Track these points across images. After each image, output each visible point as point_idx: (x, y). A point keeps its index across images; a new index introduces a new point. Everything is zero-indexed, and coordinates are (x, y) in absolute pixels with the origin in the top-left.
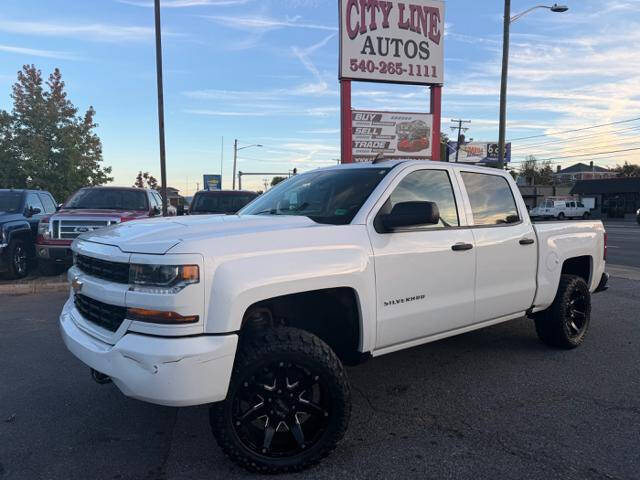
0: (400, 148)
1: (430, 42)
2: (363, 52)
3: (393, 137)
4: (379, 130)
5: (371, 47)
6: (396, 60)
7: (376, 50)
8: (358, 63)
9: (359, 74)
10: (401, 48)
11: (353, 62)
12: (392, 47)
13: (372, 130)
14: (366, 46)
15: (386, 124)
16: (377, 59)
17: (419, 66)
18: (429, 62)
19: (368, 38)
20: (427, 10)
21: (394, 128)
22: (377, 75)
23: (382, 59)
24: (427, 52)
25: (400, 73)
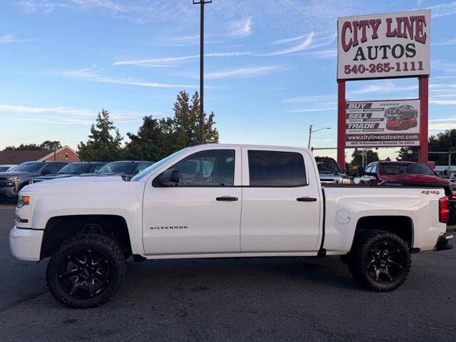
0: (388, 128)
1: (417, 44)
2: (356, 59)
3: (382, 120)
4: (369, 115)
5: (362, 54)
6: (385, 61)
7: (366, 55)
8: (351, 68)
9: (352, 75)
10: (389, 52)
11: (347, 67)
12: (381, 53)
13: (363, 115)
14: (357, 55)
15: (375, 110)
16: (367, 63)
17: (406, 64)
18: (415, 59)
19: (360, 49)
20: (413, 19)
21: (383, 113)
22: (367, 74)
23: (372, 62)
24: (414, 52)
25: (389, 70)
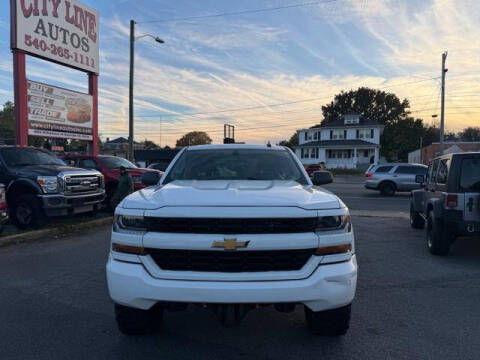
0: (70, 119)
1: (90, 40)
2: (36, 31)
3: (63, 109)
4: (52, 102)
5: (43, 28)
6: (64, 46)
7: (48, 32)
8: (32, 40)
9: (32, 49)
10: (68, 38)
11: (27, 37)
12: (61, 34)
13: (45, 101)
14: (38, 27)
15: (57, 97)
16: (49, 41)
17: (82, 56)
18: (88, 54)
19: (41, 21)
20: (88, 14)
21: (64, 102)
22: (47, 54)
23: (54, 42)
24: (87, 46)
25: (68, 58)
